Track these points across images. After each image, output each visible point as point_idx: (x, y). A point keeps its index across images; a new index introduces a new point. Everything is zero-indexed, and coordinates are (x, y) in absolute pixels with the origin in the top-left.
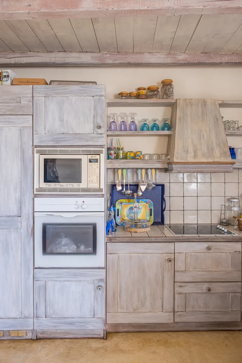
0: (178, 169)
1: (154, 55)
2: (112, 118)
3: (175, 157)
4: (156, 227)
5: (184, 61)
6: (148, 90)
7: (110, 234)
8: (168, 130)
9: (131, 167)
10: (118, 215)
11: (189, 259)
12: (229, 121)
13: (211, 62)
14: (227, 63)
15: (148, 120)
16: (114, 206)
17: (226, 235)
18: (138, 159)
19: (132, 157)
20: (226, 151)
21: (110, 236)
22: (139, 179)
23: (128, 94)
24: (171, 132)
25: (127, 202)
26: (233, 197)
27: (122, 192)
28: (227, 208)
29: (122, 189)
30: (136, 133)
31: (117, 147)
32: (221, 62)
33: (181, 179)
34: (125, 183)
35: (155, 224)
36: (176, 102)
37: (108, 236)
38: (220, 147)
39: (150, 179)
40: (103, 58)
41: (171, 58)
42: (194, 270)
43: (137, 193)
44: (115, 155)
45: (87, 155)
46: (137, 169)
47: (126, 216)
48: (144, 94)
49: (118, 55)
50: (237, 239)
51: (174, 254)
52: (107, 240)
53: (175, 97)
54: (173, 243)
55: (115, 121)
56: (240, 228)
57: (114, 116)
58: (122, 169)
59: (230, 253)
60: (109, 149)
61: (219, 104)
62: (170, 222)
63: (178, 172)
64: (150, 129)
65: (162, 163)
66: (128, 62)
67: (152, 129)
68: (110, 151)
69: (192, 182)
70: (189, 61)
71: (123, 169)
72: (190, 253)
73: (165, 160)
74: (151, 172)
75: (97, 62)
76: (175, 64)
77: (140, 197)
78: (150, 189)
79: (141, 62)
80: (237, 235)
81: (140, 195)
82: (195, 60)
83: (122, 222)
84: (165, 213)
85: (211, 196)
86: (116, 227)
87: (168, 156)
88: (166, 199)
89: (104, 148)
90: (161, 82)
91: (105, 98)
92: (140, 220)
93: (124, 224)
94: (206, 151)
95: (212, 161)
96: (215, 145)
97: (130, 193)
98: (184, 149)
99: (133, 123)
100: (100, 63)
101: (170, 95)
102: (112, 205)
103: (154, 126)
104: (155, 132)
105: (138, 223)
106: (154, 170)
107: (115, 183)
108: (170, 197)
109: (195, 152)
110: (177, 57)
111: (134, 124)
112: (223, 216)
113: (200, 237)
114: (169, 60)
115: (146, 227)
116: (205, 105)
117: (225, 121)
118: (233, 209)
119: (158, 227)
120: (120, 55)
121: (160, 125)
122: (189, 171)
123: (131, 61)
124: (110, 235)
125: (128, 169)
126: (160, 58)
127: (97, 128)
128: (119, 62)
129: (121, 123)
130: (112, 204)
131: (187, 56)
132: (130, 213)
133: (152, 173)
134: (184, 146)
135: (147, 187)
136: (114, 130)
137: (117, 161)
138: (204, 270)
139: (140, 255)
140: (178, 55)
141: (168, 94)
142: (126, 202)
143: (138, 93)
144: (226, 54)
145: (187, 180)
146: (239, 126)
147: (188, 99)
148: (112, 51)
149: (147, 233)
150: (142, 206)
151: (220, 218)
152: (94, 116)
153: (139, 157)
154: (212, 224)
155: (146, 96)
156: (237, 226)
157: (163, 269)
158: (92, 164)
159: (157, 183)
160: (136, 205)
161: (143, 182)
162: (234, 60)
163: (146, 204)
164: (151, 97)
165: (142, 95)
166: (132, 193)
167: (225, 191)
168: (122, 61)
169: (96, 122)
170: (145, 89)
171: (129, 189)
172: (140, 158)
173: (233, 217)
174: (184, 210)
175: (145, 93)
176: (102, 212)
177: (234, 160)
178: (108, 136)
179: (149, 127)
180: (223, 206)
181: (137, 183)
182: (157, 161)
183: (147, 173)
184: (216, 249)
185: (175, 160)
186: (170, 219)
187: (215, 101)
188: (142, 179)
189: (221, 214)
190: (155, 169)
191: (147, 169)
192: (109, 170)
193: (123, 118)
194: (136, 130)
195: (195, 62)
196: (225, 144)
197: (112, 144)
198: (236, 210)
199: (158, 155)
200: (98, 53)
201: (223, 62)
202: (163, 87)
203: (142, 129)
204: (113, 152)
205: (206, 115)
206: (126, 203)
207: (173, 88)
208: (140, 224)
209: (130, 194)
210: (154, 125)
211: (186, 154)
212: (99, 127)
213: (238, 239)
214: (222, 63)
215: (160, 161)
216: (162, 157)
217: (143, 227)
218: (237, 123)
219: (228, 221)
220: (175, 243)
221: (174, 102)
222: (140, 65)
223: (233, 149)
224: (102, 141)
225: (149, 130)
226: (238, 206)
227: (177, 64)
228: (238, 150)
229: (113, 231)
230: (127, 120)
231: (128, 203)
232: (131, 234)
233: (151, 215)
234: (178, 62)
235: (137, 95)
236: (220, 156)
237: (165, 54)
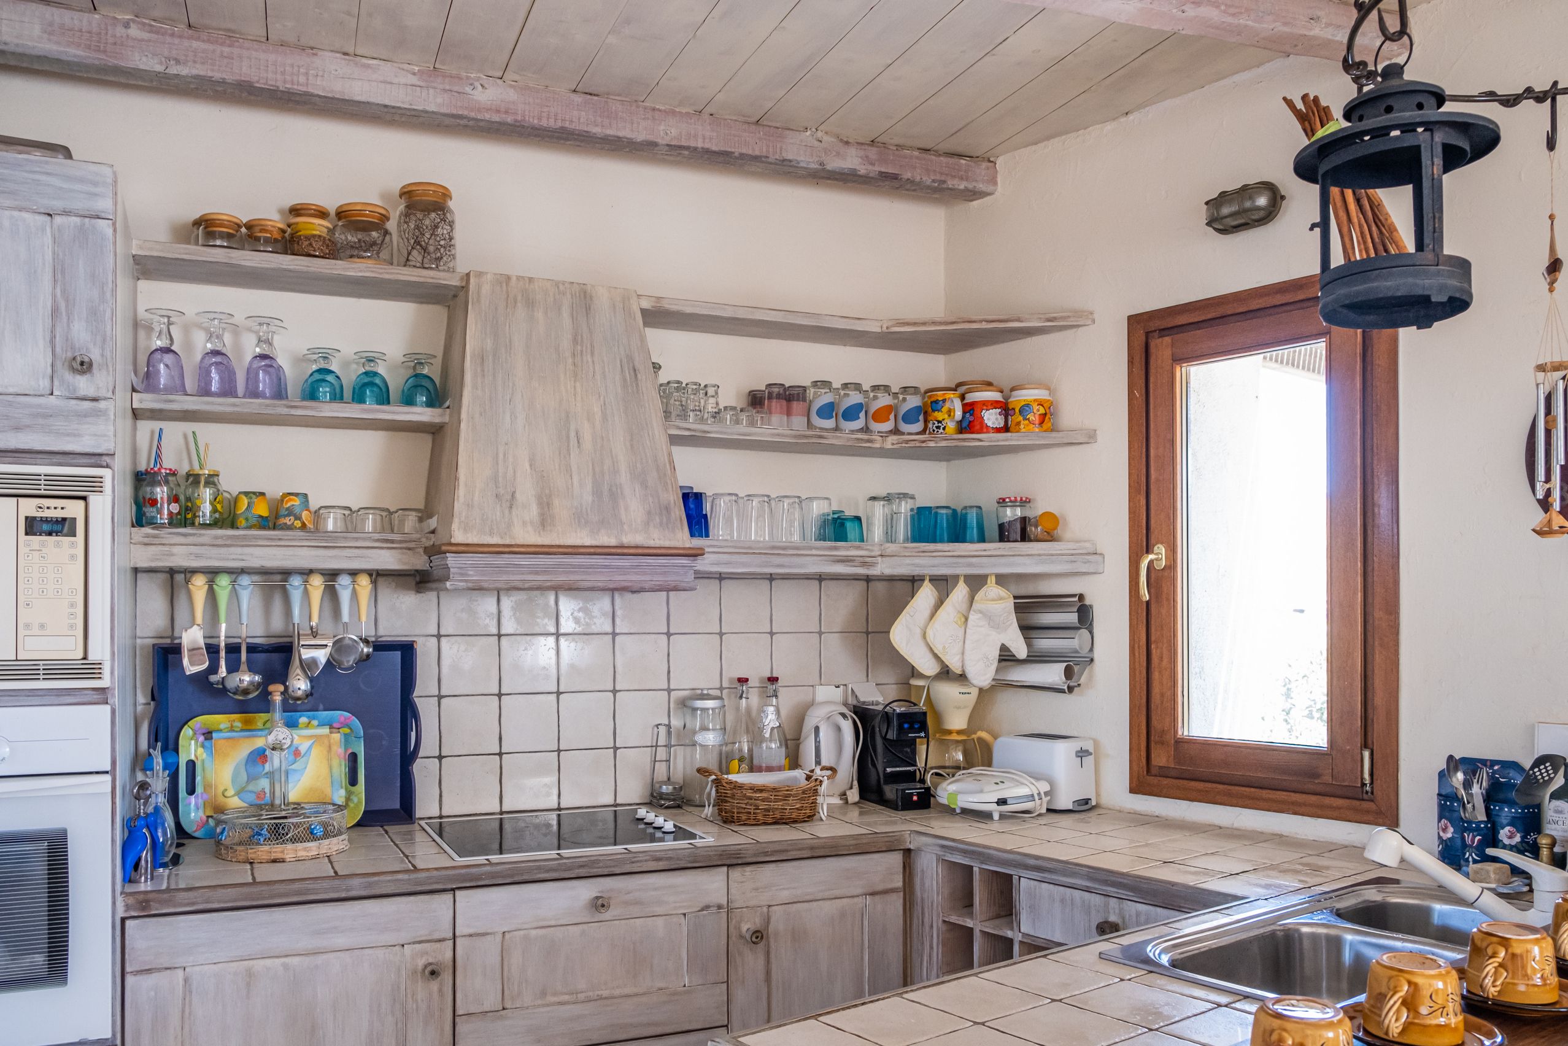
0: (471, 573)
1: (368, 66)
2: (160, 332)
3: (456, 520)
4: (374, 833)
5: (498, 111)
6: (340, 219)
7: (146, 879)
8: (430, 404)
9: (255, 563)
10: (191, 791)
11: (516, 959)
12: (684, 385)
13: (610, 136)
14: (675, 146)
15: (336, 354)
16: (171, 747)
17: (670, 844)
18: (290, 528)
19: (261, 517)
20: (669, 504)
21: (145, 885)
22: (296, 620)
23: (239, 226)
24: (442, 415)
25: (238, 724)
26: (699, 692)
27: (213, 678)
28: (678, 735)
29: (213, 669)
30: (280, 408)
31: (184, 469)
32: (651, 138)
33: (487, 621)
34: (226, 637)
35: (371, 819)
36: (464, 284)
37: (130, 888)
38: (644, 485)
39: (345, 617)
40: (111, 40)
41: (445, 90)
42: (540, 1002)
43: (284, 683)
44: (175, 508)
45: (15, 499)
46: (286, 573)
47: (230, 792)
48: (320, 236)
49: (190, 38)
50: (710, 856)
51: (451, 943)
52: (128, 907)
53: (462, 266)
54: (448, 897)
55: (173, 348)
56: (723, 814)
57: (169, 324)
58: (210, 576)
59: (685, 915)
60: (141, 479)
61: (644, 312)
62: (441, 809)
63: (470, 585)
64: (347, 394)
65: (401, 548)
66: (238, 78)
67: (358, 397)
68: (148, 489)
69: (537, 630)
70: (519, 118)
71: (213, 573)
72: (522, 932)
73: (415, 536)
74: (354, 588)
75: (73, 52)
76: (462, 122)
77: (299, 702)
78: (346, 665)
79: (304, 89)
80: (710, 840)
81: (300, 693)
82: (545, 115)
83: (210, 820)
84: (418, 767)
85: (615, 692)
86: (179, 845)
87: (430, 516)
88: (425, 707)
89: (107, 466)
90: (397, 193)
91: (115, 230)
92: (298, 804)
93: (218, 830)
94: (588, 498)
95: (613, 542)
96: (624, 478)
97: (251, 683)
98: (497, 487)
99: (267, 362)
100: (97, 62)
101: (439, 254)
102: (159, 744)
103: (365, 385)
104: (370, 410)
105: (290, 817)
106: (364, 581)
107: (177, 641)
108: (440, 697)
109: (545, 504)
110: (468, 89)
111: (271, 366)
112: (661, 770)
113: (564, 861)
114: (433, 101)
115: (327, 835)
116: (588, 309)
117: (669, 383)
118: (700, 738)
119: (387, 832)
120: (198, 39)
121: (396, 382)
122: (520, 585)
123: (256, 79)
124: (146, 881)
125: (243, 571)
126: (391, 83)
127: (74, 370)
128: (195, 72)
129: (203, 358)
130: (161, 735)
131: (512, 95)
132: (251, 778)
133: (354, 594)
134: (495, 478)
135: (336, 656)
136: (169, 390)
137: (185, 535)
138: (581, 996)
139: (295, 961)
140: (471, 85)
141: (431, 249)
142: (232, 726)
143: (289, 226)
144: (673, 113)
145: (515, 626)
146: (721, 407)
147: (519, 278)
148: (156, 14)
149: (331, 862)
150: (311, 742)
151: (649, 781)
152: (55, 312)
153: (296, 519)
154: (616, 805)
155: (328, 246)
156: (714, 806)
157: (406, 1015)
158: (43, 544)
159: (381, 637)
160: (281, 737)
161: (314, 634)
162: (700, 140)
163: (331, 733)
164: (354, 252)
165: (308, 238)
166: (259, 684)
167: (669, 667)
168: (212, 70)
169: (67, 340)
170: (322, 214)
171: (244, 667)
172: (298, 524)
173: (699, 770)
174: (500, 754)
175: (326, 230)
176: (97, 773)
177: (698, 542)
178: (136, 414)
179: (342, 386)
180: (663, 730)
181: (288, 640)
182: (378, 540)
183: (331, 593)
184: (626, 903)
185: (459, 537)
186: (441, 796)
187: (629, 299)
188: (310, 620)
189: (655, 761)
190: (370, 573)
191: (332, 575)
192: (143, 579)
193: (217, 337)
194: (280, 393)
195: (544, 123)
196: (665, 475)
197: (158, 456)
198: (710, 743)
199: (384, 514)
200: (81, 11)
201: (660, 141)
202: (407, 215)
203: (311, 395)
204: (163, 492)
205: (589, 350)
206: (234, 731)
207: (451, 224)
208: (296, 825)
209: (251, 687)
210: (367, 380)
211: (507, 512)
212: (82, 363)
213: (716, 855)
214: (654, 144)
215: (392, 541)
216: (402, 522)
217: (310, 835)
218: (714, 394)
219: (681, 788)
220: (458, 893)
221: (455, 286)
222: (298, 103)
223: (698, 497)
224: (95, 435)
225: (342, 398)
226: (718, 727)
227: (471, 123)
228: (717, 502)
229: (164, 865)
230: (238, 348)
231: (242, 730)
232: (252, 870)
233: (353, 781)
234: (473, 115)
235: (283, 237)
236: (647, 524)
237: (417, 68)
